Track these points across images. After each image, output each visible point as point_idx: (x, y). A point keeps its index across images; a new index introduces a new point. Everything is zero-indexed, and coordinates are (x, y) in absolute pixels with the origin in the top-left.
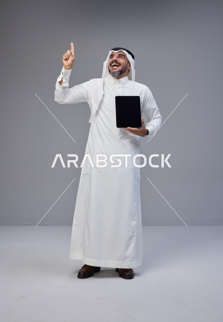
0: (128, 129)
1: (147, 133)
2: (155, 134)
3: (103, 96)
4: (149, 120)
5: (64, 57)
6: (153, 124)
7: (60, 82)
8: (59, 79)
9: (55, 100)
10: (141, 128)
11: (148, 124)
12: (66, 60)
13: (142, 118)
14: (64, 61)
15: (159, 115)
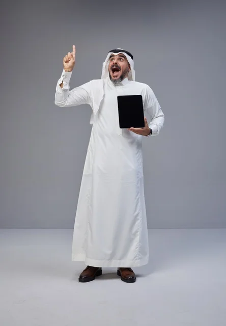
0: (131, 130)
1: (151, 132)
2: (158, 133)
3: (104, 96)
4: (152, 120)
5: (65, 59)
6: (156, 123)
7: (61, 85)
8: (59, 82)
9: (56, 103)
10: (145, 128)
11: (151, 123)
12: (67, 62)
13: (145, 117)
14: (65, 64)
15: (162, 113)
